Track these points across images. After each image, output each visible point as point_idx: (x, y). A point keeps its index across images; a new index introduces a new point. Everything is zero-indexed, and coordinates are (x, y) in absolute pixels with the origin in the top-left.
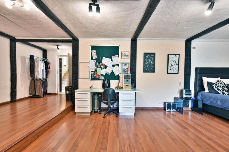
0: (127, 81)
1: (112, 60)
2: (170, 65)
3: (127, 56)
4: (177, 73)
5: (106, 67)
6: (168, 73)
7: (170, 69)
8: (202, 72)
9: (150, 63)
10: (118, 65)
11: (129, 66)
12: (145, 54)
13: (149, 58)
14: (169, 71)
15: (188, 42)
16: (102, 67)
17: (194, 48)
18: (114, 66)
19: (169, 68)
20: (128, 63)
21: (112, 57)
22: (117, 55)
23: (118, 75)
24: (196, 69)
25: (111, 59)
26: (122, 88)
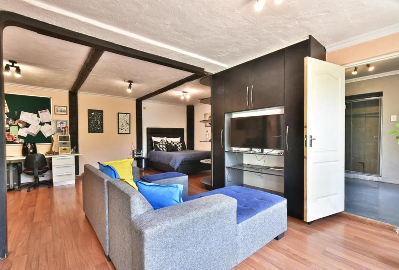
0: (65, 143)
1: (38, 116)
2: (120, 124)
3: (64, 112)
4: (129, 133)
5: (27, 125)
6: (119, 133)
7: (122, 129)
8: (152, 132)
9: (97, 122)
10: (50, 123)
11: (67, 124)
12: (90, 111)
13: (94, 115)
14: (120, 131)
15: (139, 103)
16: (21, 125)
17: (144, 108)
18: (42, 124)
19: (120, 127)
20: (66, 121)
21: (39, 112)
22: (48, 110)
23: (51, 136)
24: (148, 129)
25: (36, 115)
26: (57, 153)
